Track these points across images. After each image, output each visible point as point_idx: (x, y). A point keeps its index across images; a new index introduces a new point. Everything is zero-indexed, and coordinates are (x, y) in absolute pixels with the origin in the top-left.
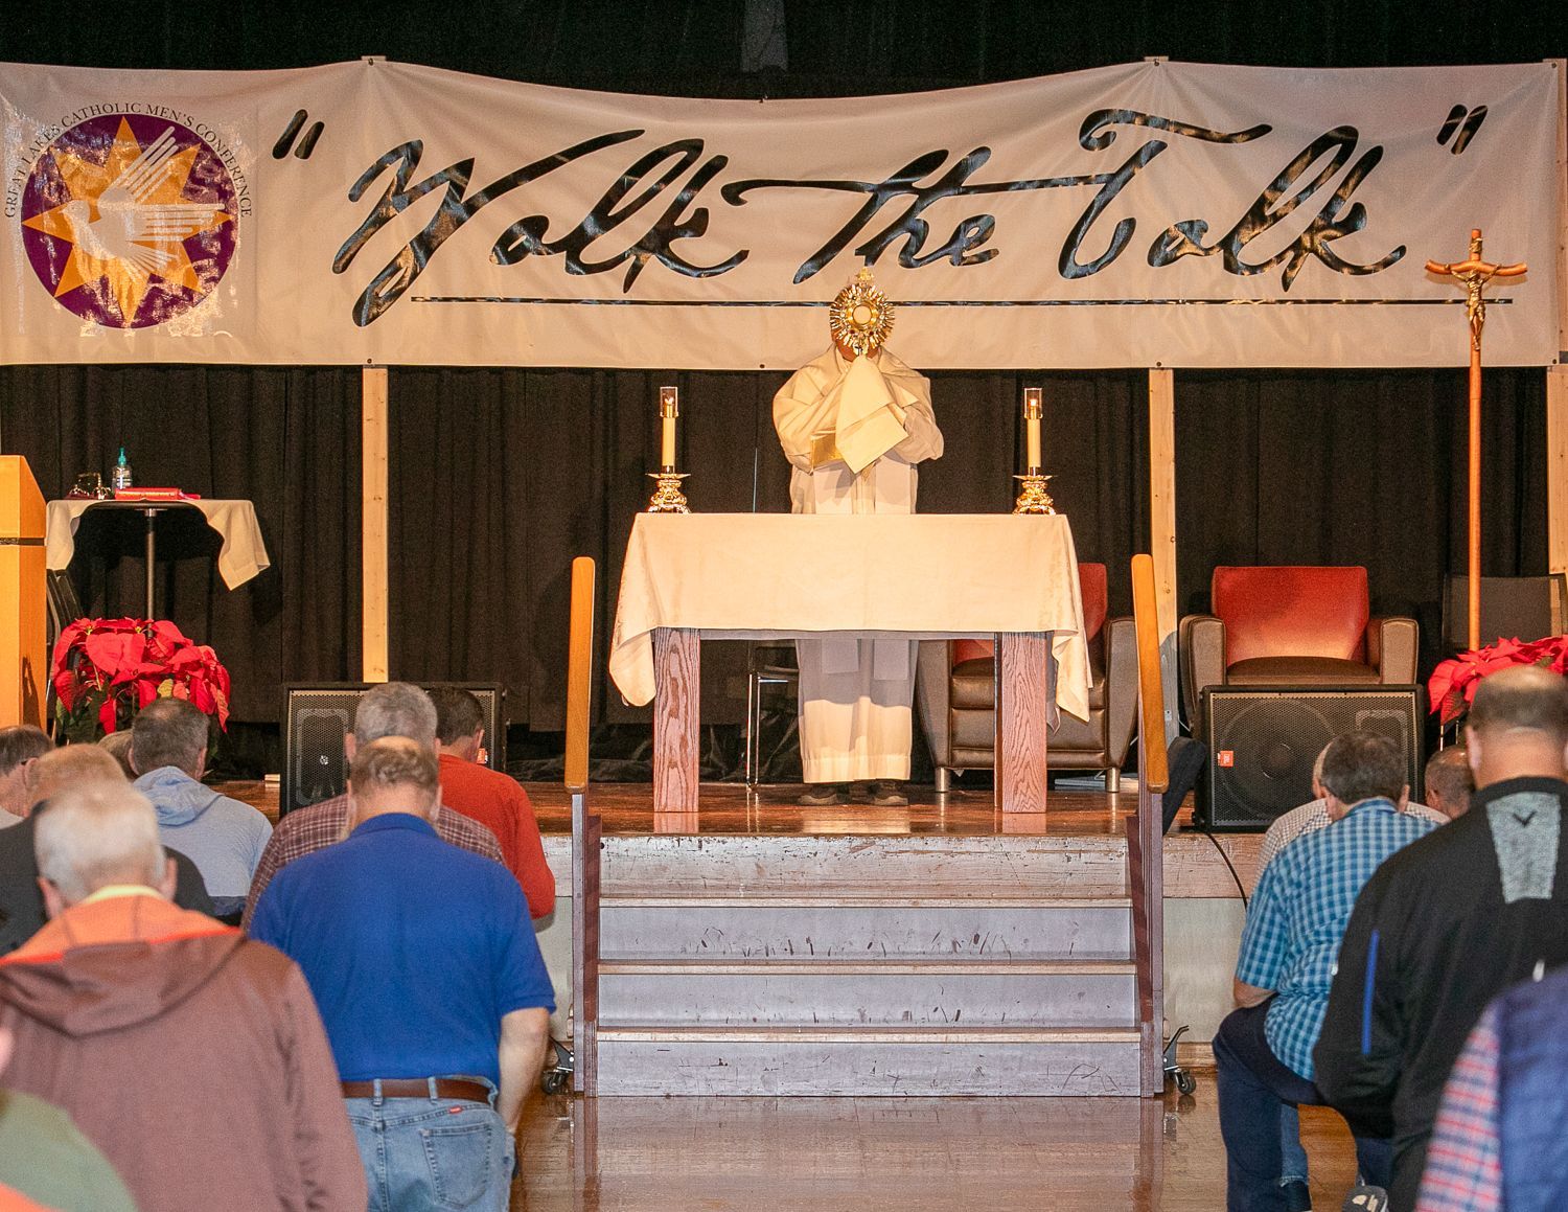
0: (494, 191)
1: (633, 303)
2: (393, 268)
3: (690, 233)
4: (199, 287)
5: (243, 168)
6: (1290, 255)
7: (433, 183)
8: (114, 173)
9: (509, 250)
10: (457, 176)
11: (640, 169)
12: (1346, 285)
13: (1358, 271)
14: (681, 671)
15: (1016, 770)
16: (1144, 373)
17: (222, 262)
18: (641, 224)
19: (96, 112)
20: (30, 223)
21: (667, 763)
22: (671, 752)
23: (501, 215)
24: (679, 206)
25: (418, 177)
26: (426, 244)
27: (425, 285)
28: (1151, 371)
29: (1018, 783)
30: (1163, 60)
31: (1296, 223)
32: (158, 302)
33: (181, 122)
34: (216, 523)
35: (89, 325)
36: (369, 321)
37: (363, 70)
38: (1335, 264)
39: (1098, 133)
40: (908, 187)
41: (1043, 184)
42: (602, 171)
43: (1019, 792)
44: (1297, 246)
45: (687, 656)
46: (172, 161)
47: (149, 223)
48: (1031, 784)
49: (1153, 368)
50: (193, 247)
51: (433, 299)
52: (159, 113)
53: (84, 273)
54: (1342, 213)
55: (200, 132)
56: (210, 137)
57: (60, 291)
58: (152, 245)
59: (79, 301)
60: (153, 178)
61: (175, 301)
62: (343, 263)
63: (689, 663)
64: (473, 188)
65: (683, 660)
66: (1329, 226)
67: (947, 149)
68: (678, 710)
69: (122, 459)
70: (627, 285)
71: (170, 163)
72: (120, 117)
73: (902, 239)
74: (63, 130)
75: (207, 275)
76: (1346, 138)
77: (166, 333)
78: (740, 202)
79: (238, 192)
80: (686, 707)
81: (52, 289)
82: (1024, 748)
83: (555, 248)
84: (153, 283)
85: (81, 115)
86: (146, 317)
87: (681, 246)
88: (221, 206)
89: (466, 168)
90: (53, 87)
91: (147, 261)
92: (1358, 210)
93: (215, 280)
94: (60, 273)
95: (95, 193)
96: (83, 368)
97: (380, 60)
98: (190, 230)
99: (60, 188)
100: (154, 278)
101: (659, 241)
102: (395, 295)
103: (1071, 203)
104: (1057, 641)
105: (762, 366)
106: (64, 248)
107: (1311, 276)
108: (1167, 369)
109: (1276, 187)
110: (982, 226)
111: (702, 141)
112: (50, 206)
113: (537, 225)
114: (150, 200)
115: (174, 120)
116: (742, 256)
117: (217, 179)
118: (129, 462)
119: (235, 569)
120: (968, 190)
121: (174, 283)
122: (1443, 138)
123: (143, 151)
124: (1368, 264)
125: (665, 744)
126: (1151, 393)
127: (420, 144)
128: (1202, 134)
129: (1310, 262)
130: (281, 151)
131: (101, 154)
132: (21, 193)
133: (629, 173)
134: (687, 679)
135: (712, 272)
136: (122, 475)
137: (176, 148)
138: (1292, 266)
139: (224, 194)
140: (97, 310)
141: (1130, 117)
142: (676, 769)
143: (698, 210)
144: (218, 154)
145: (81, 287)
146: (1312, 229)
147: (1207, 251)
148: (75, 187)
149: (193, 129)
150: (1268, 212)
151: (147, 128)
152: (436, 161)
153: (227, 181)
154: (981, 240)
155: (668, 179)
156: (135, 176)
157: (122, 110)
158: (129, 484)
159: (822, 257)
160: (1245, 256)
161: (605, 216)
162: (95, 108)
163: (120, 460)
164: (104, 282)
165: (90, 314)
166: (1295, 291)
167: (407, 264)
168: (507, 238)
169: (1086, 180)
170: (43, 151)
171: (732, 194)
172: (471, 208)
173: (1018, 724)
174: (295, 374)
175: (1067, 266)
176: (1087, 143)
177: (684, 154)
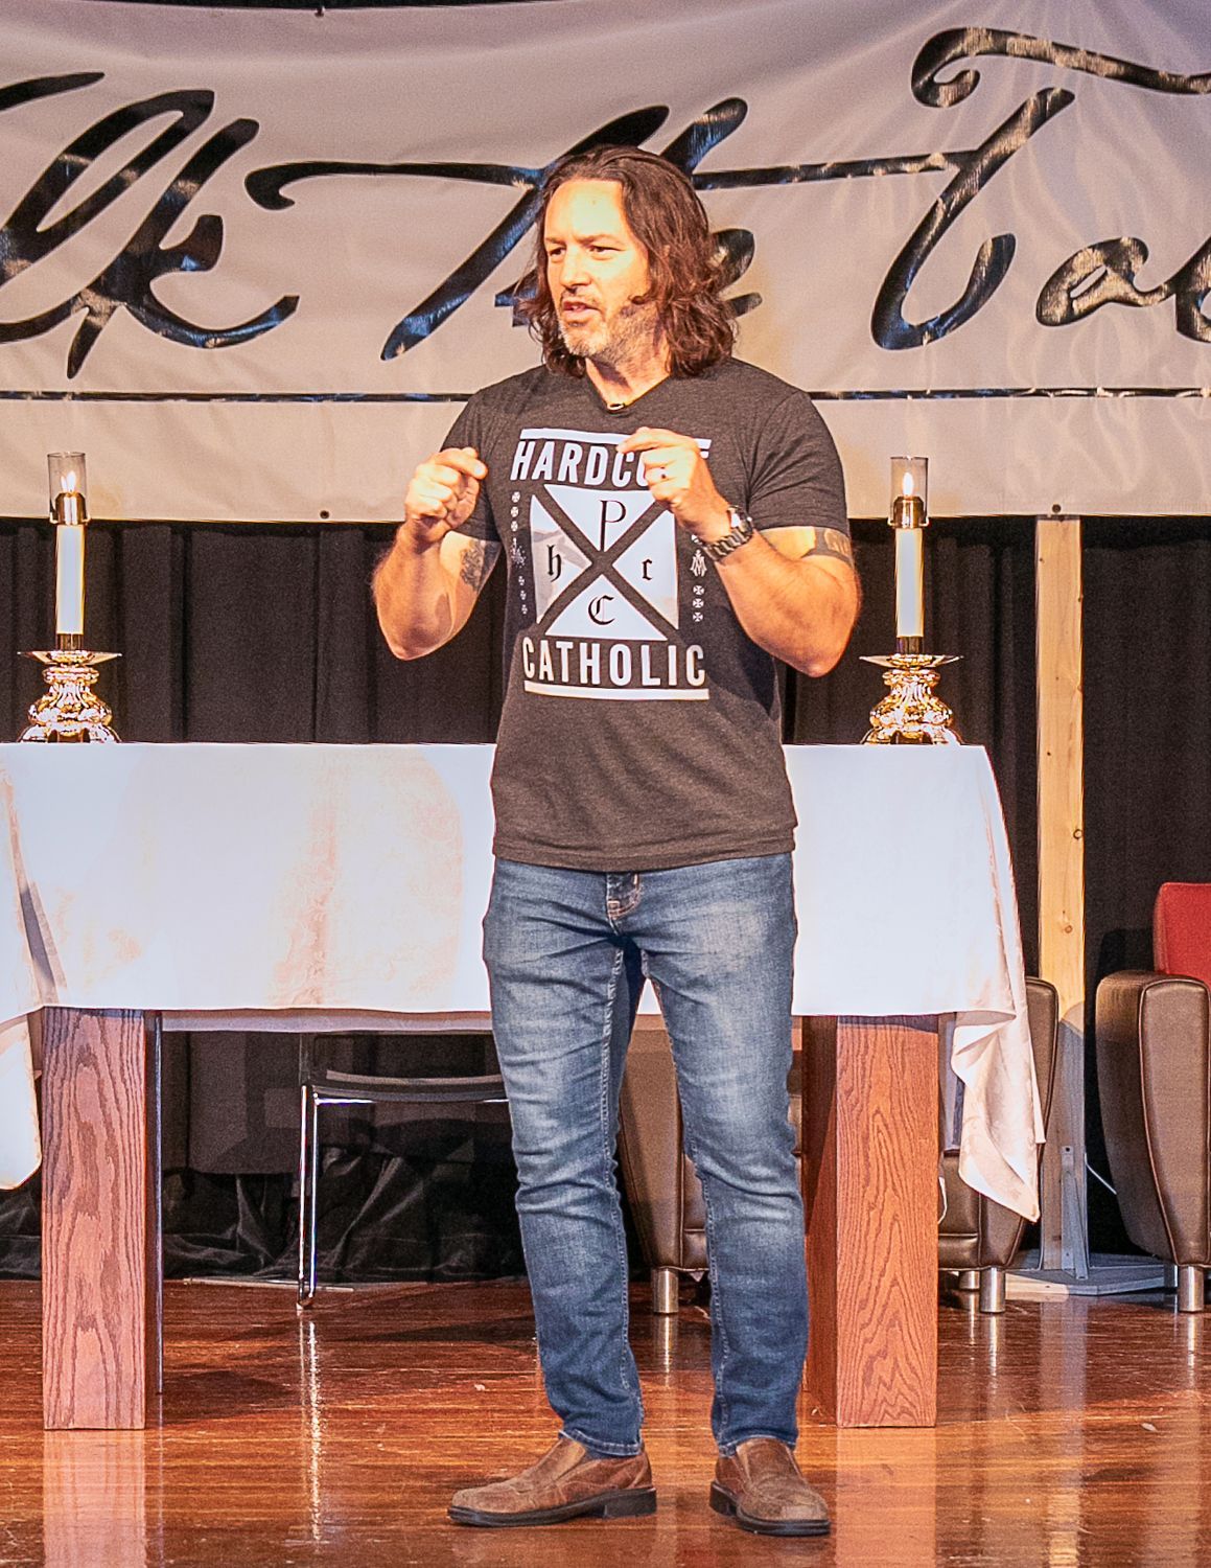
1: (85, 396)
3: (187, 262)
11: (93, 142)
14: (103, 1106)
15: (868, 1332)
16: (1026, 526)
18: (99, 248)
21: (71, 1319)
22: (80, 1293)
24: (167, 210)
28: (1040, 524)
29: (872, 1358)
39: (944, 75)
41: (840, 171)
42: (24, 147)
43: (874, 1380)
45: (117, 1074)
48: (902, 1363)
49: (1044, 517)
63: (121, 1087)
65: (108, 1083)
67: (667, 105)
68: (96, 1195)
70: (75, 363)
78: (285, 203)
80: (115, 1189)
82: (886, 1281)
87: (169, 288)
101: (130, 279)
103: (894, 206)
104: (963, 1036)
105: (325, 514)
108: (1072, 517)
110: (732, 248)
111: (211, 94)
116: (286, 307)
120: (705, 181)
125: (67, 1275)
126: (1040, 563)
128: (1138, 76)
133: (74, 149)
134: (116, 1125)
135: (231, 337)
142: (92, 1332)
143: (202, 219)
147: (1146, 297)
155: (144, 162)
159: (436, 307)
161: (29, 233)
169: (925, 162)
171: (267, 188)
173: (874, 1225)
175: (887, 326)
176: (927, 95)
177: (177, 115)
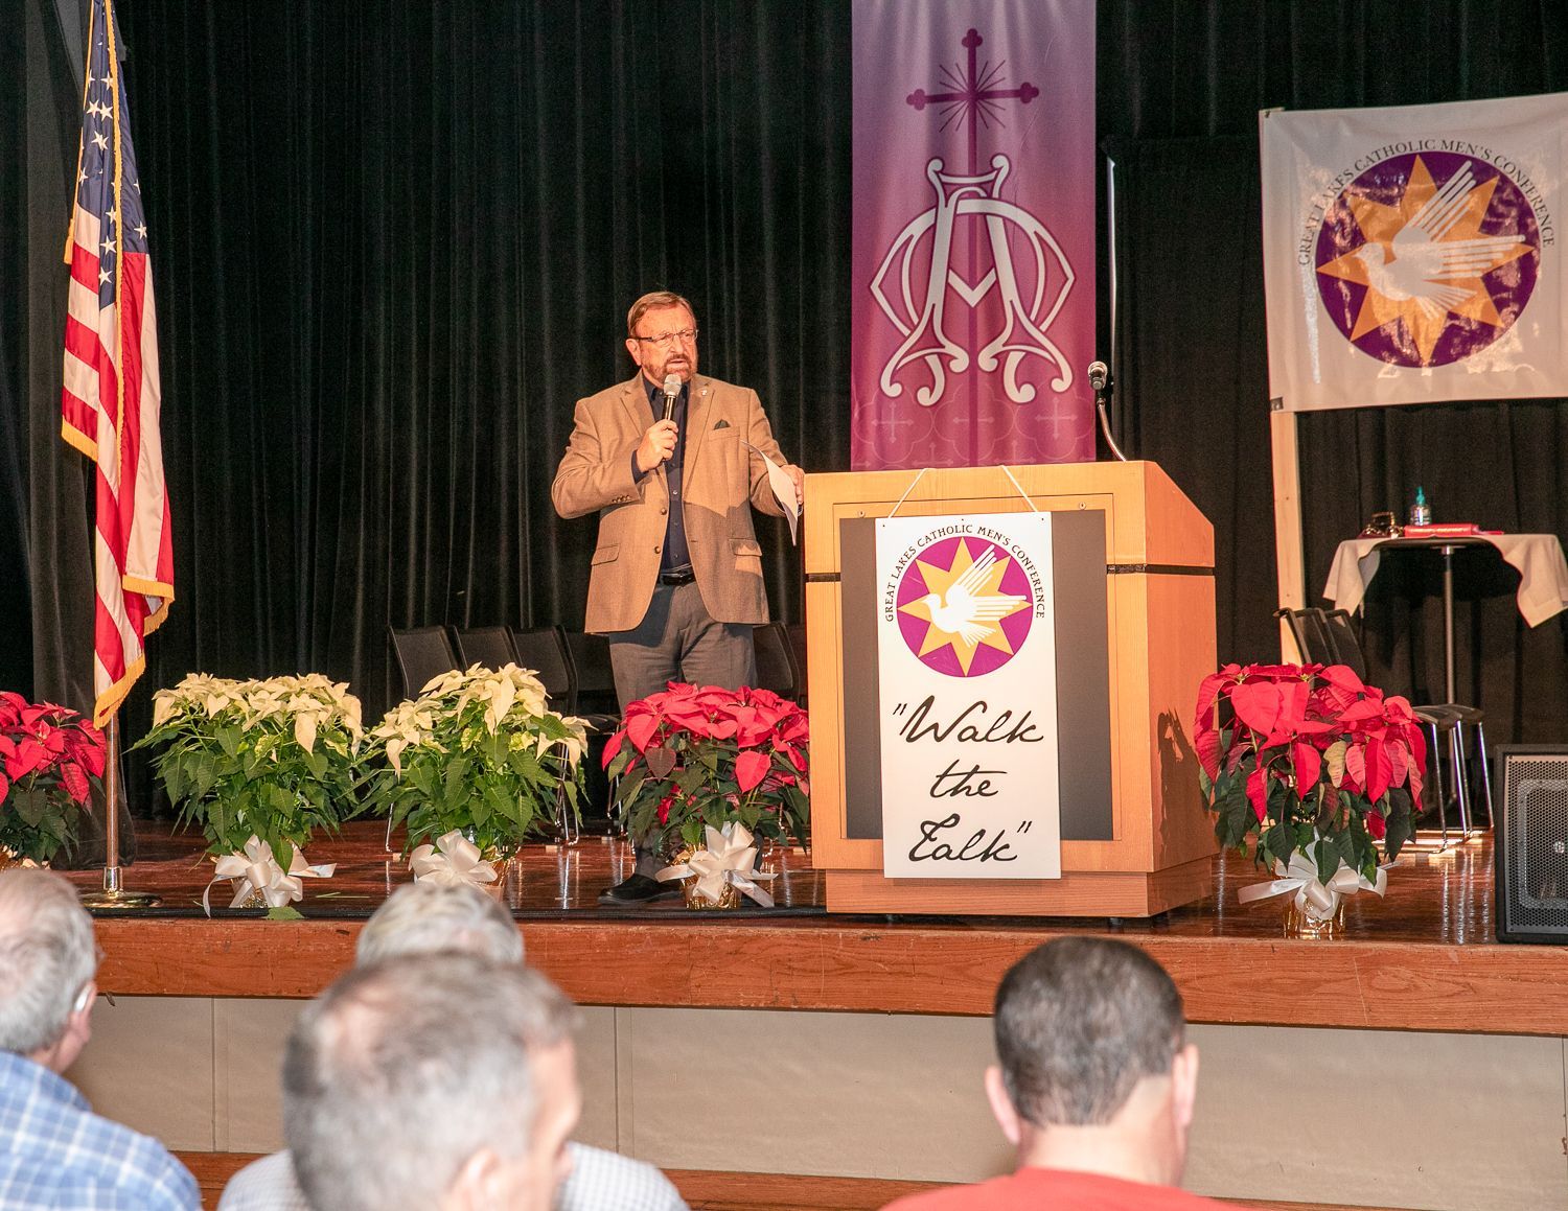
4: (1500, 322)
5: (1543, 196)
8: (1409, 214)
17: (1523, 294)
19: (1390, 153)
20: (1325, 269)
32: (1456, 341)
33: (1479, 155)
34: (1514, 557)
35: (1386, 367)
46: (1469, 196)
47: (1446, 260)
50: (1492, 282)
52: (1455, 148)
53: (1379, 314)
55: (1499, 165)
56: (1510, 168)
57: (1356, 335)
58: (1447, 282)
59: (1376, 344)
60: (1451, 214)
61: (1473, 337)
69: (1421, 499)
71: (1465, 197)
72: (1414, 156)
74: (1357, 174)
75: (1505, 311)
77: (1465, 371)
79: (1538, 223)
81: (1347, 333)
84: (1452, 319)
85: (1374, 157)
86: (1444, 354)
88: (1522, 238)
90: (1346, 131)
91: (1446, 299)
93: (1516, 315)
94: (1354, 321)
95: (1388, 235)
96: (1381, 410)
98: (1489, 265)
99: (1355, 233)
100: (1452, 316)
106: (1359, 291)
112: (1342, 253)
114: (1447, 237)
115: (1470, 154)
117: (1517, 210)
118: (1429, 503)
119: (1536, 605)
121: (1471, 318)
123: (1439, 188)
131: (1396, 191)
132: (1315, 240)
136: (1421, 514)
137: (1473, 182)
139: (1526, 226)
140: (1393, 352)
144: (1517, 184)
145: (1377, 331)
148: (1371, 230)
149: (1491, 161)
151: (1442, 165)
153: (1528, 212)
156: (1430, 215)
157: (1416, 148)
158: (1427, 523)
162: (1388, 149)
163: (1418, 498)
164: (1400, 323)
165: (1385, 354)
170: (1336, 198)
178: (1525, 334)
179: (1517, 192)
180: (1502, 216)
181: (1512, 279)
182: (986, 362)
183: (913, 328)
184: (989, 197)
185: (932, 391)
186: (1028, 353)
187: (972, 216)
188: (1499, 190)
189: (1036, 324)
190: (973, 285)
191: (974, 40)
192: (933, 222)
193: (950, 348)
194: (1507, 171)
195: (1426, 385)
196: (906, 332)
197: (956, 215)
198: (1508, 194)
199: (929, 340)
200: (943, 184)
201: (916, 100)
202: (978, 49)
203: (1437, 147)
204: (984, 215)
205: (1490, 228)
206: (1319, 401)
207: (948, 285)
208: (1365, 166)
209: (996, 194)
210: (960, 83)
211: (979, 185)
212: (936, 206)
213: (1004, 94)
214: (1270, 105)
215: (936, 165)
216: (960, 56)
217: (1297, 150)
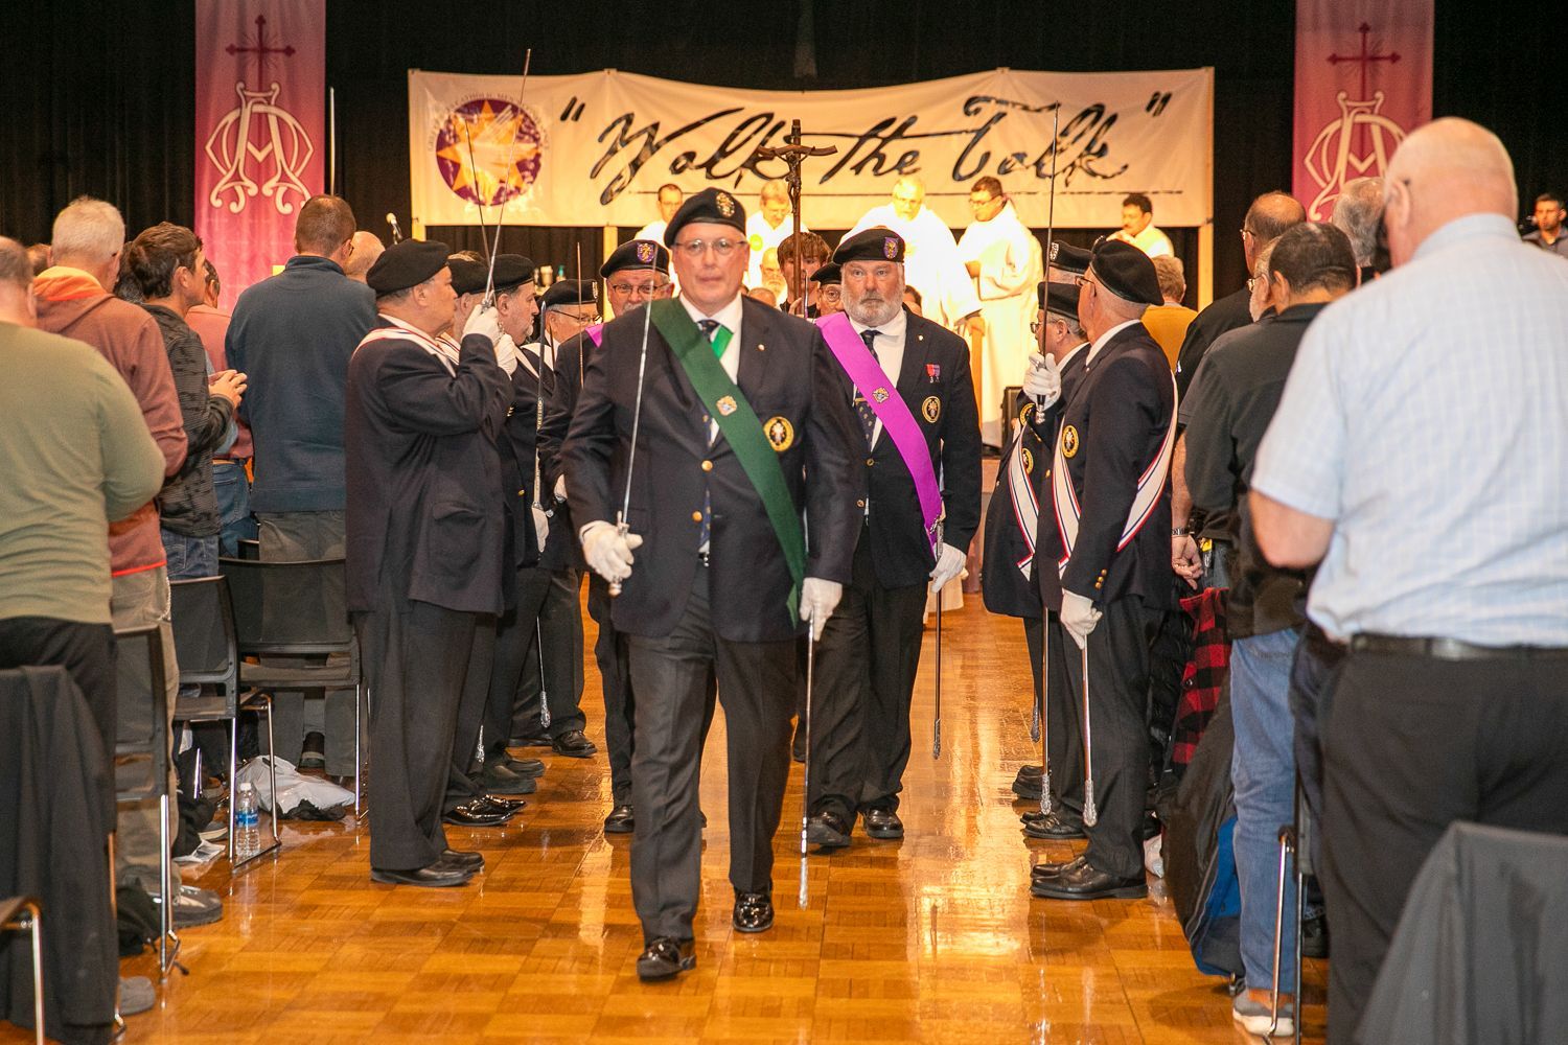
0: (669, 138)
2: (619, 177)
4: (524, 186)
5: (545, 126)
6: (1069, 169)
7: (639, 134)
8: (481, 128)
9: (676, 169)
10: (651, 131)
11: (742, 127)
12: (1098, 184)
13: (1105, 177)
17: (534, 174)
18: (743, 155)
20: (440, 153)
23: (673, 150)
24: (762, 145)
25: (632, 131)
26: (636, 165)
27: (635, 185)
30: (1006, 70)
31: (1073, 152)
32: (503, 194)
33: (515, 103)
35: (470, 205)
36: (607, 203)
37: (604, 78)
38: (1093, 174)
39: (972, 108)
40: (875, 136)
41: (945, 134)
42: (726, 126)
44: (1073, 165)
46: (510, 123)
47: (499, 153)
50: (521, 166)
51: (639, 193)
53: (466, 178)
54: (1096, 149)
56: (529, 111)
57: (455, 188)
58: (500, 165)
59: (464, 193)
60: (501, 130)
61: (511, 193)
62: (594, 174)
64: (659, 137)
66: (1089, 154)
67: (896, 116)
70: (736, 186)
71: (508, 124)
72: (484, 100)
73: (874, 161)
74: (457, 107)
75: (527, 180)
76: (1099, 109)
77: (507, 209)
79: (543, 138)
81: (451, 186)
83: (700, 167)
84: (501, 184)
85: (465, 99)
86: (497, 201)
87: (762, 166)
88: (534, 145)
89: (656, 126)
90: (453, 85)
91: (497, 173)
92: (1104, 147)
93: (532, 183)
94: (455, 178)
95: (472, 139)
96: (466, 228)
97: (613, 72)
98: (519, 159)
99: (455, 136)
100: (501, 182)
101: (751, 164)
102: (620, 190)
103: (958, 144)
106: (457, 166)
107: (1080, 179)
109: (1064, 133)
110: (915, 154)
111: (773, 114)
112: (449, 145)
113: (690, 156)
114: (500, 142)
115: (511, 102)
117: (532, 132)
120: (906, 137)
121: (511, 184)
122: (1149, 108)
123: (496, 117)
124: (1109, 175)
127: (633, 114)
129: (1079, 175)
130: (564, 117)
131: (475, 117)
132: (436, 139)
133: (737, 129)
137: (512, 116)
138: (1070, 174)
139: (536, 140)
140: (473, 198)
141: (987, 99)
144: (533, 119)
145: (465, 187)
146: (1081, 156)
147: (1027, 168)
148: (464, 135)
150: (1058, 147)
151: (498, 106)
152: (640, 123)
153: (537, 133)
154: (912, 162)
155: (756, 132)
156: (492, 130)
157: (485, 97)
159: (833, 171)
160: (1047, 170)
161: (723, 152)
162: (471, 96)
164: (476, 183)
165: (469, 198)
166: (1071, 188)
167: (627, 174)
168: (676, 162)
169: (967, 132)
170: (446, 117)
172: (658, 147)
174: (572, 230)
175: (956, 175)
176: (967, 113)
177: (763, 120)
178: (535, 191)
179: (533, 123)
180: (525, 133)
181: (532, 166)
182: (267, 190)
183: (228, 171)
184: (269, 104)
185: (238, 203)
186: (289, 188)
187: (260, 114)
188: (524, 121)
189: (293, 172)
190: (260, 149)
191: (261, 21)
192: (238, 115)
193: (247, 182)
194: (528, 112)
195: (491, 216)
196: (224, 172)
197: (251, 113)
198: (527, 123)
199: (236, 177)
200: (245, 96)
201: (231, 50)
202: (264, 26)
203: (495, 97)
204: (266, 114)
205: (520, 138)
206: (438, 220)
207: (247, 149)
208: (460, 104)
209: (273, 102)
210: (253, 42)
211: (265, 98)
212: (240, 107)
213: (277, 51)
214: (414, 66)
215: (241, 85)
216: (253, 29)
217: (428, 93)
